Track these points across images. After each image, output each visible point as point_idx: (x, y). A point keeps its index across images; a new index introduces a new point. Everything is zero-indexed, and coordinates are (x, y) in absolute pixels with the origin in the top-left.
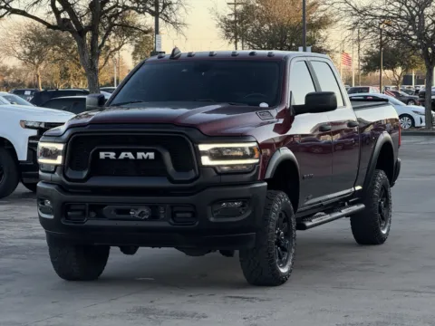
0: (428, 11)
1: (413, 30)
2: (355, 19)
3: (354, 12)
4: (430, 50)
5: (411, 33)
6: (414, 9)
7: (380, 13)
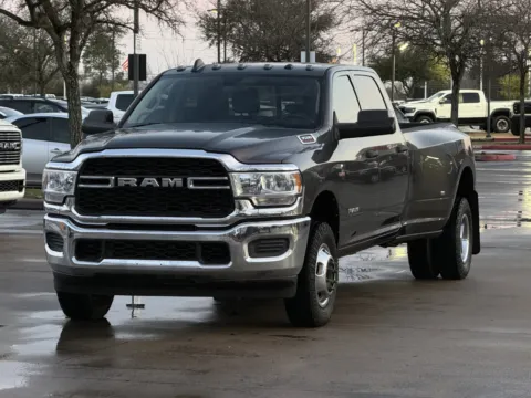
0: (455, 11)
1: (439, 33)
2: (369, 19)
3: (369, 12)
4: (457, 58)
5: (434, 37)
6: (439, 9)
7: (399, 13)
